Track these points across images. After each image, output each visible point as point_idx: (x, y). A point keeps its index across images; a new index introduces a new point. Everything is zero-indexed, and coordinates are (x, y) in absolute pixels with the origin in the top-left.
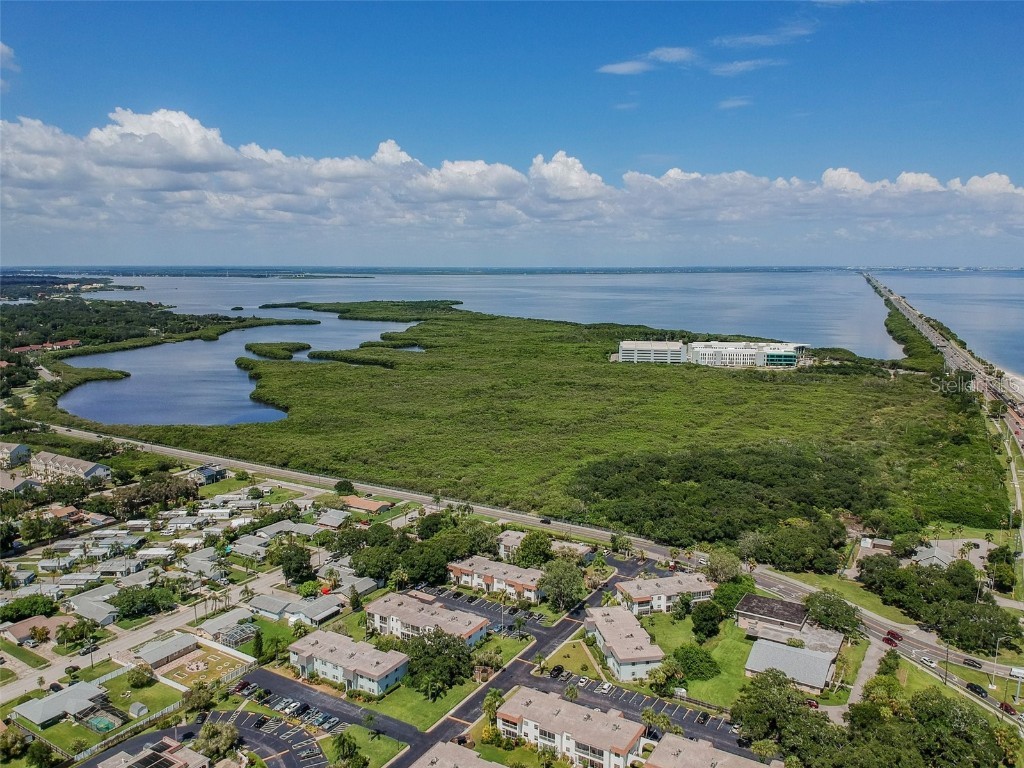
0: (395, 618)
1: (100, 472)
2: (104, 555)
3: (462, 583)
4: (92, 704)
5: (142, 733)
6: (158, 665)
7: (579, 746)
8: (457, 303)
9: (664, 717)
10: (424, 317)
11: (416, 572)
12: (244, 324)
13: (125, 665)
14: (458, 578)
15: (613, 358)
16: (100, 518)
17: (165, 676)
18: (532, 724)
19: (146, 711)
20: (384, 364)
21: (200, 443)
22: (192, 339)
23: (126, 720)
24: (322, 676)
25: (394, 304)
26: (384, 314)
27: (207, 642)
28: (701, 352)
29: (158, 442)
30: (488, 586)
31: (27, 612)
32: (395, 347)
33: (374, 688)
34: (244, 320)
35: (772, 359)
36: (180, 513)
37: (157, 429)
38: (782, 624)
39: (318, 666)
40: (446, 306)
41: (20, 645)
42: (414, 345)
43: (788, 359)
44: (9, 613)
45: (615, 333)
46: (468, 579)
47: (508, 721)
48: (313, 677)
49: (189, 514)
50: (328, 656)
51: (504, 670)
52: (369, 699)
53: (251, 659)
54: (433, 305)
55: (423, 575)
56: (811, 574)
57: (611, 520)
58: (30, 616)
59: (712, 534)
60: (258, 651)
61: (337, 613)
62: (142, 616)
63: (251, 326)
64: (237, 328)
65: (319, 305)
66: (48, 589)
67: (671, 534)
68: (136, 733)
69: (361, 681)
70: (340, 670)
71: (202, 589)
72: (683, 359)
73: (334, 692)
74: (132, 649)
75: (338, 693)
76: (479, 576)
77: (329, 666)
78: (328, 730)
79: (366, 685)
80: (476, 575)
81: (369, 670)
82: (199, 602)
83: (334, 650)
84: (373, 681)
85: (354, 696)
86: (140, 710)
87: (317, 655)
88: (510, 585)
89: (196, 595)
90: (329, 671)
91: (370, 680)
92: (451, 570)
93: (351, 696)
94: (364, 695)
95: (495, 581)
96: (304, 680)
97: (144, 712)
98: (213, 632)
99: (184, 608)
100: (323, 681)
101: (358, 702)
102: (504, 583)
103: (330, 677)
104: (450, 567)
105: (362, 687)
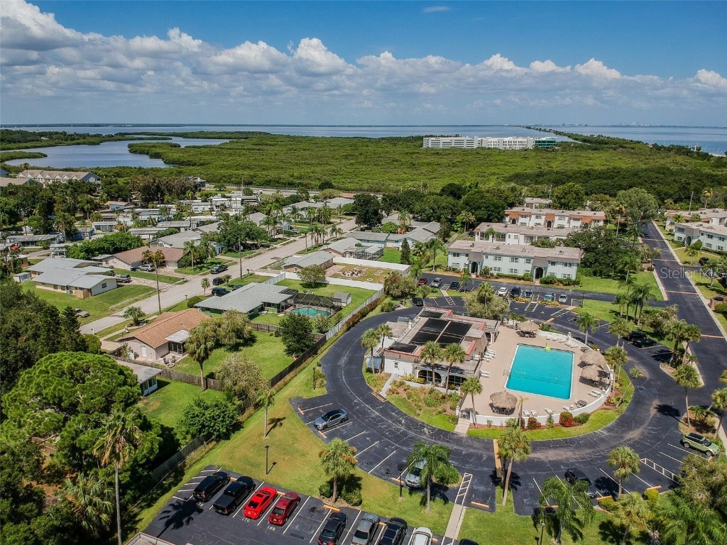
1: (92, 181)
13: (275, 275)
14: (514, 221)
23: (339, 309)
24: (497, 272)
30: (549, 223)
33: (572, 272)
39: (489, 263)
41: (134, 270)
46: (526, 220)
48: (486, 273)
52: (568, 284)
53: (407, 266)
60: (405, 259)
62: (243, 251)
68: (364, 316)
69: (551, 269)
70: (522, 261)
71: (281, 236)
72: (475, 146)
73: (522, 281)
74: (265, 268)
75: (528, 283)
76: (538, 217)
77: (506, 260)
78: (568, 303)
79: (559, 271)
80: (533, 217)
81: (560, 256)
82: (287, 243)
83: (498, 248)
84: (570, 265)
85: (551, 282)
86: (347, 298)
87: (488, 251)
88: (575, 219)
89: (280, 239)
90: (505, 266)
91: (566, 265)
92: (507, 215)
93: (546, 283)
94: (561, 281)
95: (556, 218)
96: (477, 276)
97: (350, 300)
98: (342, 251)
99: (278, 246)
100: (499, 276)
101: (559, 287)
102: (567, 218)
103: (505, 272)
104: (507, 212)
105: (553, 274)
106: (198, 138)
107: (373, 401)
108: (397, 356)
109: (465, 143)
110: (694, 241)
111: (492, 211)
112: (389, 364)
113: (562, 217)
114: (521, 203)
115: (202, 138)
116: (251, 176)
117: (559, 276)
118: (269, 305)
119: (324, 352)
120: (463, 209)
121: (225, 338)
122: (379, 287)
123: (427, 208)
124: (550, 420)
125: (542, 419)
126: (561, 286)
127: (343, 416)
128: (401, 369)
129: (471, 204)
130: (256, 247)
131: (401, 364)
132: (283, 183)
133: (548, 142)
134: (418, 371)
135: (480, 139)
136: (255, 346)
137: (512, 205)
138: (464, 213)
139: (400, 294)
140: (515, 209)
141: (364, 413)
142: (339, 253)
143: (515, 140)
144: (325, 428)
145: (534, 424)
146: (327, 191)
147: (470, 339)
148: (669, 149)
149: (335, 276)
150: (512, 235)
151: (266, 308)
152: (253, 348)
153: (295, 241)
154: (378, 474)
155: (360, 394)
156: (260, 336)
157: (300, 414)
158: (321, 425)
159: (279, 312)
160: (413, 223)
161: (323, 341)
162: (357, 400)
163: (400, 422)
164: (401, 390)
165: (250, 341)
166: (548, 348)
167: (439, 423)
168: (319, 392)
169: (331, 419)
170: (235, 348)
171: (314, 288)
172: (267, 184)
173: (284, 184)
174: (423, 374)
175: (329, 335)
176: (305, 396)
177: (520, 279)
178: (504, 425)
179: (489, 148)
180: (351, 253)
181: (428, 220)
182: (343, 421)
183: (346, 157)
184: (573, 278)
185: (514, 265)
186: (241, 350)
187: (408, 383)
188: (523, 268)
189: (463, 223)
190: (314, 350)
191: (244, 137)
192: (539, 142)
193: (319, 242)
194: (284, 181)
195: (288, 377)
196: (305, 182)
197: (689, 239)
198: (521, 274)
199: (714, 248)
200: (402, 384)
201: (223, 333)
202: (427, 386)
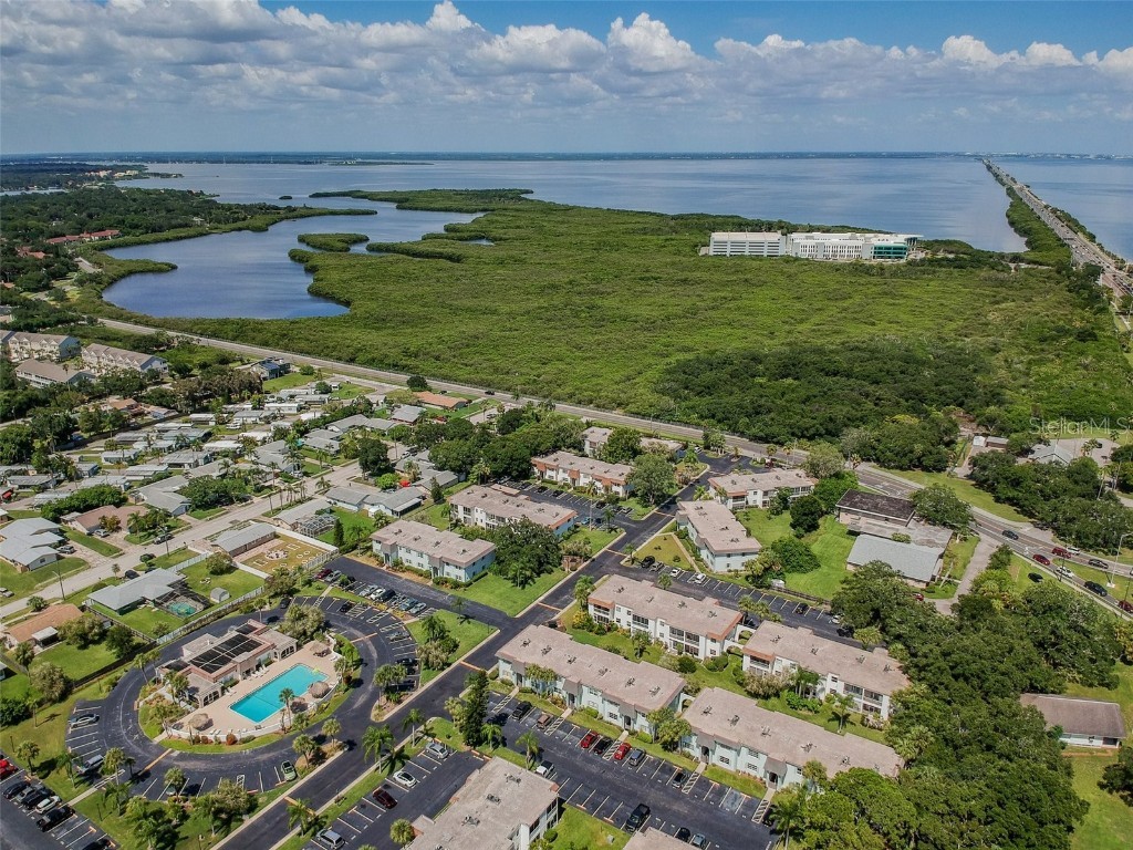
0: (479, 510)
1: (157, 365)
2: (170, 448)
3: (547, 477)
4: (171, 589)
5: (225, 617)
6: (236, 552)
7: (673, 631)
8: (527, 192)
9: (763, 605)
10: (492, 206)
11: (498, 466)
12: (295, 213)
13: (202, 553)
14: (542, 473)
15: (703, 251)
16: (162, 411)
17: (244, 563)
18: (624, 610)
19: (227, 596)
20: (450, 258)
21: (259, 337)
22: (240, 229)
23: (208, 605)
24: (406, 564)
25: (458, 193)
26: (448, 204)
27: (285, 531)
28: (802, 244)
29: (214, 335)
30: (574, 480)
31: (95, 502)
32: (461, 239)
34: (295, 210)
35: (880, 252)
36: (246, 406)
37: (212, 322)
38: (887, 519)
39: (402, 554)
40: (516, 195)
41: (90, 534)
42: (482, 238)
43: (898, 252)
44: (76, 503)
45: (706, 224)
46: (553, 474)
47: (599, 607)
48: (398, 565)
49: (254, 408)
50: (412, 545)
51: (594, 560)
52: (456, 585)
53: (332, 548)
54: (501, 195)
55: (507, 468)
56: (918, 471)
57: (702, 417)
58: (97, 506)
59: (812, 431)
60: (339, 539)
61: (417, 505)
62: (215, 507)
63: (302, 216)
64: (287, 218)
65: (375, 194)
66: (115, 480)
67: (767, 431)
68: (219, 617)
69: (447, 568)
70: (425, 557)
73: (420, 579)
74: (208, 538)
75: (425, 580)
76: (565, 471)
77: (414, 554)
78: (415, 615)
79: (452, 573)
80: (561, 470)
81: (456, 558)
82: (273, 494)
84: (460, 568)
85: (442, 583)
87: (401, 543)
88: (597, 480)
89: (270, 487)
90: (414, 560)
92: (535, 465)
94: (450, 582)
95: (582, 475)
96: (388, 568)
99: (258, 499)
100: (409, 569)
101: (445, 589)
102: (590, 477)
103: (413, 566)
104: (534, 461)
105: (448, 574)
107: (129, 709)
109: (766, 248)
110: (682, 528)
113: (586, 475)
117: (450, 578)
126: (448, 588)
130: (232, 501)
133: (896, 248)
140: (549, 458)
141: (113, 717)
142: (288, 524)
144: (75, 726)
145: (206, 741)
149: (256, 558)
155: (127, 701)
157: (71, 714)
158: (73, 724)
159: (155, 606)
161: (153, 645)
162: (121, 704)
163: (128, 728)
167: (150, 732)
168: (102, 695)
169: (82, 720)
171: (217, 575)
175: (164, 640)
176: (90, 698)
177: (421, 575)
178: (189, 739)
180: (301, 524)
182: (91, 722)
184: (464, 581)
185: (420, 560)
188: (426, 565)
192: (881, 248)
193: (295, 499)
195: (96, 679)
198: (423, 570)
202: (177, 700)
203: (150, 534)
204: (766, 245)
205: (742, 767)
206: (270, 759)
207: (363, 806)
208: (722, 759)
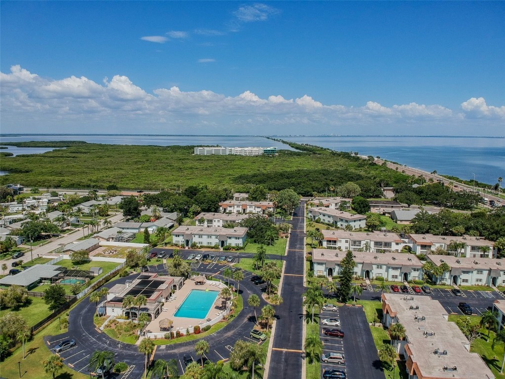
3: (228, 211)
4: (59, 272)
5: (110, 281)
7: (376, 244)
11: (204, 206)
13: (56, 257)
14: (225, 209)
18: (343, 241)
23: (92, 278)
24: (200, 244)
27: (103, 243)
30: (244, 210)
33: (240, 242)
39: (196, 239)
46: (231, 209)
48: (194, 246)
49: (19, 203)
50: (201, 233)
51: (290, 234)
52: (237, 249)
53: (145, 245)
61: (173, 226)
62: (39, 240)
68: (107, 281)
69: (229, 241)
70: (213, 237)
71: (69, 227)
72: (228, 153)
73: (214, 250)
74: (51, 252)
75: (216, 250)
76: (238, 206)
77: (205, 237)
78: (232, 262)
79: (233, 242)
80: (235, 206)
81: (234, 234)
82: (74, 232)
83: (201, 230)
84: (238, 238)
85: (228, 249)
86: (99, 270)
87: (195, 233)
88: (258, 207)
89: (68, 230)
90: (205, 241)
91: (236, 238)
92: (221, 206)
93: (226, 249)
94: (233, 248)
95: (248, 207)
96: (189, 248)
97: (101, 271)
98: (107, 238)
99: (65, 235)
100: (202, 247)
101: (232, 251)
102: (254, 207)
103: (205, 244)
104: (220, 204)
105: (230, 244)
106: (29, 147)
107: (94, 333)
108: (113, 305)
109: (221, 152)
110: (317, 218)
111: (211, 204)
112: (109, 310)
113: (251, 206)
114: (232, 198)
115: (32, 147)
116: (59, 181)
117: (233, 245)
118: (45, 279)
119: (74, 306)
120: (193, 203)
121: (9, 303)
122: (123, 261)
123: (171, 204)
124: (188, 331)
125: (183, 332)
126: (234, 251)
127: (72, 343)
128: (115, 313)
129: (198, 200)
130: (49, 237)
131: (116, 309)
132: (83, 186)
133: (271, 151)
134: (124, 312)
135: (230, 148)
136: (31, 307)
137: (225, 199)
138: (194, 206)
139: (134, 264)
140: (226, 202)
141: (87, 340)
142: (105, 239)
143: (252, 149)
144: (60, 351)
145: (179, 335)
146: (112, 192)
147: (159, 290)
148: (339, 155)
149: (98, 255)
150: (216, 220)
151: (43, 281)
152: (28, 308)
153: (79, 230)
154: (84, 372)
155: (88, 330)
156: (34, 300)
157: (48, 345)
158: (58, 349)
159: (51, 283)
160: (162, 214)
161: (75, 300)
162: (86, 333)
163: (106, 343)
164: (113, 325)
165: (28, 303)
166: (207, 290)
167: (127, 341)
168: (63, 331)
169: (65, 345)
170: (17, 309)
171: (80, 264)
172: (71, 186)
173: (85, 186)
174: (127, 314)
175: (80, 296)
176: (54, 334)
177: (212, 248)
178: (164, 337)
179: (236, 155)
180: (113, 238)
181: (172, 211)
182: (72, 346)
183: (136, 163)
184: (241, 246)
185: (210, 240)
186: (20, 310)
187: (118, 320)
188: (214, 241)
189: (194, 212)
190: (67, 306)
191: (66, 145)
192: (266, 151)
193: (94, 231)
194: (84, 184)
195: (46, 324)
196: (99, 184)
197: (314, 217)
198: (213, 245)
199: (326, 222)
200: (114, 321)
201: (8, 300)
202: (128, 321)
203: (5, 255)
204: (221, 150)
205: (474, 283)
206: (234, 334)
207: (326, 340)
208: (464, 281)
